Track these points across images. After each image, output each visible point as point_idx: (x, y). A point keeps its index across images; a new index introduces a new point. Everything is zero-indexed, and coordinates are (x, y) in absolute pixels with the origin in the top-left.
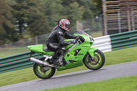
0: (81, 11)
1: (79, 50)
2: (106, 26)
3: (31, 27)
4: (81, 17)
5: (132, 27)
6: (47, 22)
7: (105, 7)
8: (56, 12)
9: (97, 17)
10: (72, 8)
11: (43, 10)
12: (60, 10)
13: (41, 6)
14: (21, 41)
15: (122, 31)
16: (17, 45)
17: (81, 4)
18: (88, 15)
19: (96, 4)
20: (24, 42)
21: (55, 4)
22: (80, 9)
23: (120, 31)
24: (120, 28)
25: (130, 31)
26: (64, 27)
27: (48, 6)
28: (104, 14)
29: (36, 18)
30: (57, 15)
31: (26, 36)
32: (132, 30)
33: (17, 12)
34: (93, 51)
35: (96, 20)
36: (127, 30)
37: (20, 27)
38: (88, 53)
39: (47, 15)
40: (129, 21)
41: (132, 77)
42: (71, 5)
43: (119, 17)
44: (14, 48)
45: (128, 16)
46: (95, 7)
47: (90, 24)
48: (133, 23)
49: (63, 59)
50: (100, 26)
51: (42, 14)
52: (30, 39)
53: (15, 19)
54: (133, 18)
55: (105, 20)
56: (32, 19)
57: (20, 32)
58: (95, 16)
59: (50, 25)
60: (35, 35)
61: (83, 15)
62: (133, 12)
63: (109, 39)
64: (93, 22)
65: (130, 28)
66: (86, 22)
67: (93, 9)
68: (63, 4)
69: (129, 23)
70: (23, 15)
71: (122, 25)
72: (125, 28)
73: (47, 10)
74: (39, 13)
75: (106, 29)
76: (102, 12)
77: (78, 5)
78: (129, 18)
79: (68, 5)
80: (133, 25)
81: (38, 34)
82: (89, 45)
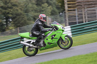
0: (49, 9)
1: (55, 35)
2: (67, 20)
3: (14, 21)
4: (50, 14)
5: (86, 20)
6: (26, 18)
7: (66, 6)
8: (32, 11)
9: (61, 14)
10: (43, 7)
11: (23, 9)
12: (35, 9)
13: (21, 6)
14: (7, 31)
15: (79, 23)
16: (5, 34)
17: (50, 4)
18: (55, 12)
19: (60, 4)
20: (10, 32)
21: (31, 5)
22: (49, 8)
23: (77, 23)
24: (77, 21)
25: (84, 23)
26: (42, 20)
27: (26, 6)
28: (66, 11)
29: (17, 15)
30: (32, 13)
31: (11, 28)
32: (86, 22)
33: (4, 11)
34: (64, 36)
35: (60, 16)
36: (83, 22)
37: (6, 22)
38: (61, 37)
39: (26, 12)
40: (84, 16)
41: (87, 55)
42: (43, 5)
43: (76, 13)
44: (2, 36)
45: (83, 12)
46: (59, 6)
47: (56, 19)
48: (87, 17)
49: (44, 42)
50: (63, 20)
51: (22, 12)
52: (14, 30)
53: (3, 16)
54: (86, 13)
55: (67, 15)
56: (15, 16)
57: (7, 25)
58: (60, 13)
59: (28, 19)
60: (17, 27)
61: (51, 12)
62: (86, 10)
63: (70, 29)
64: (58, 17)
65: (84, 21)
66: (53, 17)
67: (58, 8)
68: (37, 5)
69: (84, 17)
70: (8, 13)
71: (79, 19)
72: (81, 20)
73: (25, 9)
74: (20, 11)
75: (67, 22)
76: (64, 10)
77: (47, 5)
78: (83, 14)
79: (40, 5)
80: (87, 18)
81: (19, 26)
82: (62, 32)
